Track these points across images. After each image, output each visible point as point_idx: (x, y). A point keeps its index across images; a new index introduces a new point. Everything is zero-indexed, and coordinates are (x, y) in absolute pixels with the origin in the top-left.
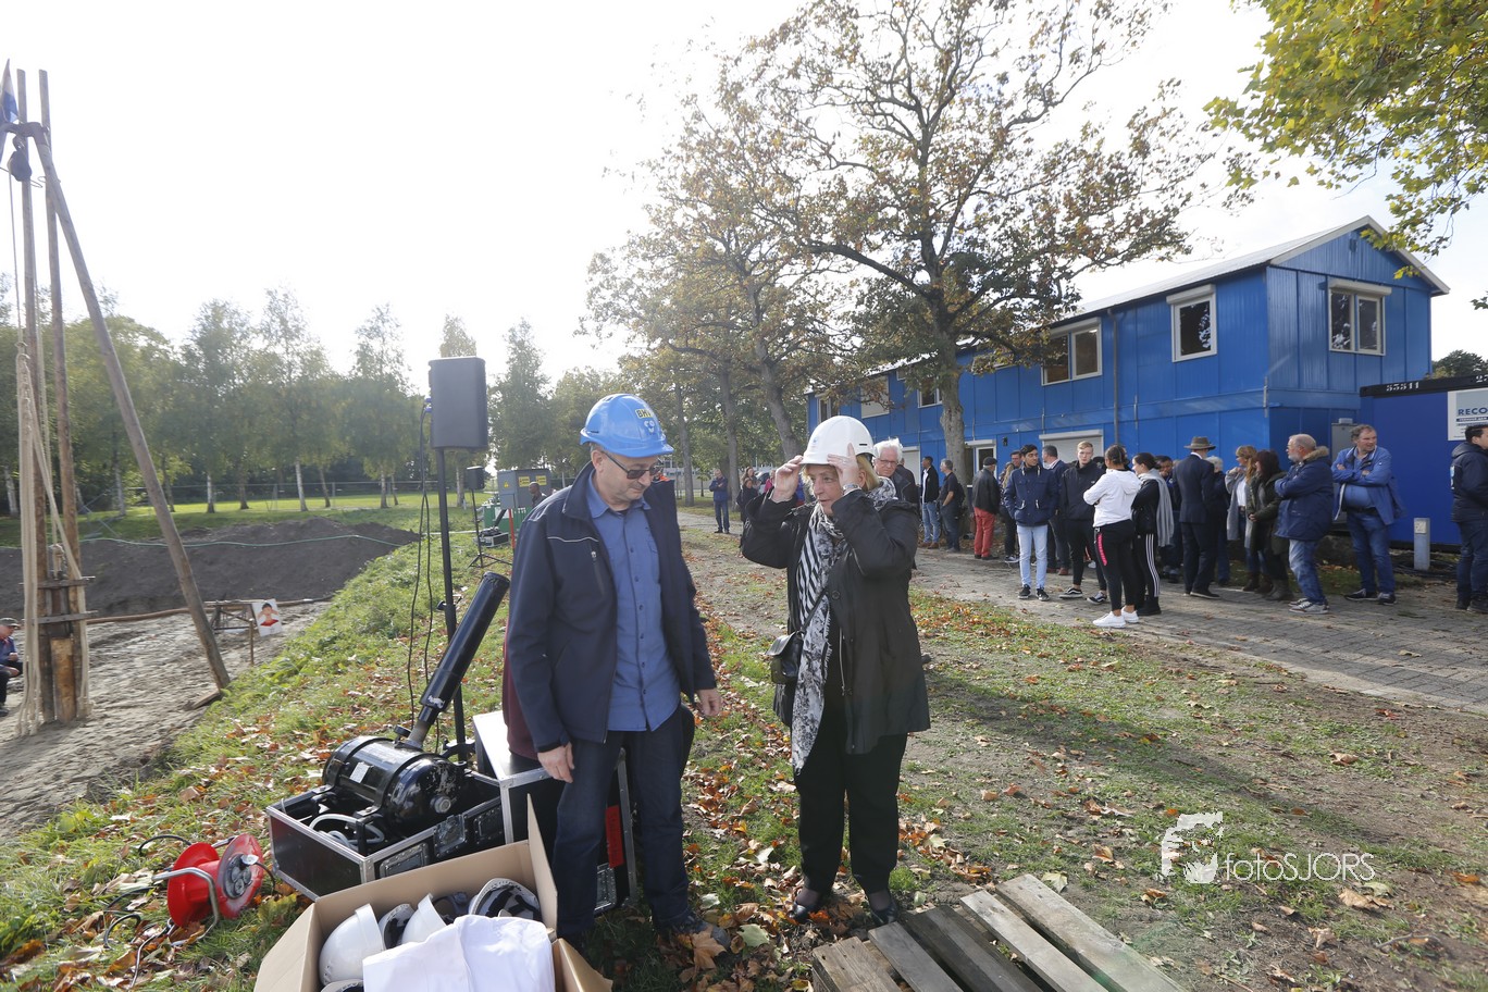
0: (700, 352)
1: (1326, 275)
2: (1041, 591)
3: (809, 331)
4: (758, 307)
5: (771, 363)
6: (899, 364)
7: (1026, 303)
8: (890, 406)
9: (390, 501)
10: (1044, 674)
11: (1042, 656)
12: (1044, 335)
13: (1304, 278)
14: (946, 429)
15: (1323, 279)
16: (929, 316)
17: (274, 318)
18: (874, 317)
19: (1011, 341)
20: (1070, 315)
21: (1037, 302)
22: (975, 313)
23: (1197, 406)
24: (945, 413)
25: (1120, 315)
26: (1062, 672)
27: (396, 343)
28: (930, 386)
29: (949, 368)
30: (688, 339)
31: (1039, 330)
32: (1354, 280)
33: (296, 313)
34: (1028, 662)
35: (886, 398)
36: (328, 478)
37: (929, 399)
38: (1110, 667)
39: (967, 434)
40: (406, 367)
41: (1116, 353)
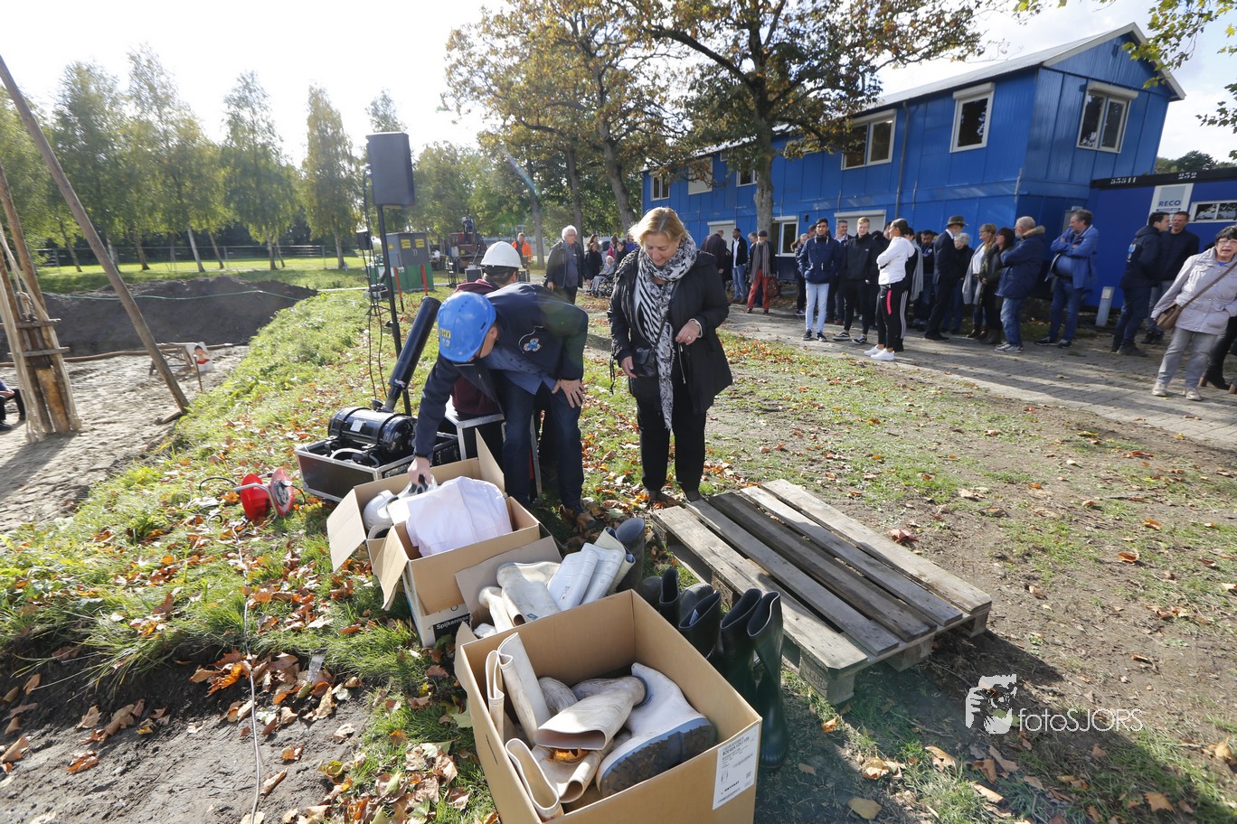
0: (551, 130)
1: (1087, 78)
2: (820, 335)
3: (646, 113)
4: (602, 88)
5: (613, 143)
6: (722, 147)
7: (834, 94)
8: (713, 185)
9: (278, 264)
10: (812, 386)
11: (813, 376)
12: (848, 123)
13: (1069, 79)
14: (758, 204)
15: (1083, 82)
16: (751, 103)
17: (142, 84)
18: (704, 102)
19: (819, 129)
20: (872, 106)
21: (843, 93)
22: (791, 101)
23: (963, 192)
24: (758, 191)
25: (914, 108)
26: (825, 385)
27: (265, 114)
28: (747, 167)
29: (765, 151)
30: (539, 116)
31: (844, 118)
32: (1109, 83)
33: (163, 79)
34: (802, 379)
35: (710, 177)
36: (219, 242)
37: (746, 179)
38: (858, 383)
39: (775, 210)
40: (278, 138)
41: (905, 143)
